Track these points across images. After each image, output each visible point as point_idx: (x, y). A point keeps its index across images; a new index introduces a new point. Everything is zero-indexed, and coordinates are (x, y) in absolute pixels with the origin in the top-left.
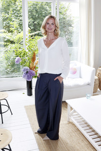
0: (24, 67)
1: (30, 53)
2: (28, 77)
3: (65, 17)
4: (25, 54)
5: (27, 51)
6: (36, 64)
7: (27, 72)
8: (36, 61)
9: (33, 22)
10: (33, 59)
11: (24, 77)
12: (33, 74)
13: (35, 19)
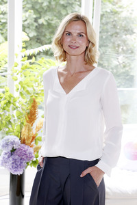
0: (7, 137)
1: (24, 101)
2: (16, 165)
3: (116, 8)
4: (9, 102)
5: (16, 95)
6: (38, 129)
7: (13, 151)
8: (37, 123)
9: (36, 20)
10: (32, 116)
11: (5, 162)
12: (29, 157)
13: (39, 12)
